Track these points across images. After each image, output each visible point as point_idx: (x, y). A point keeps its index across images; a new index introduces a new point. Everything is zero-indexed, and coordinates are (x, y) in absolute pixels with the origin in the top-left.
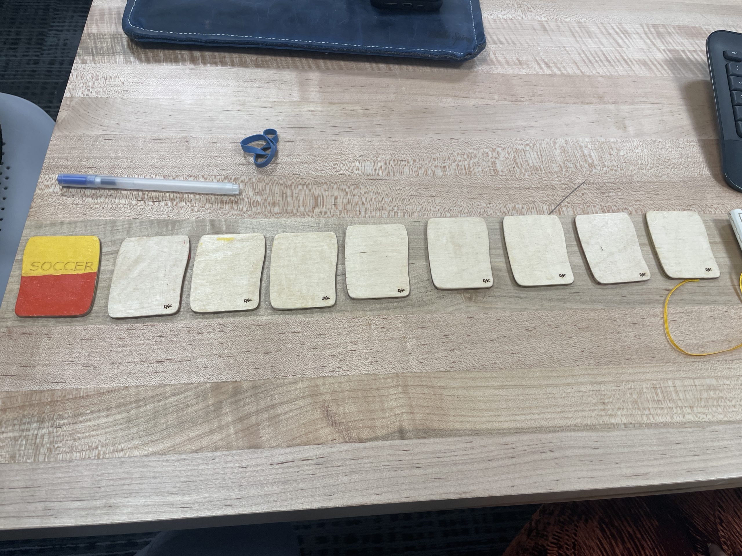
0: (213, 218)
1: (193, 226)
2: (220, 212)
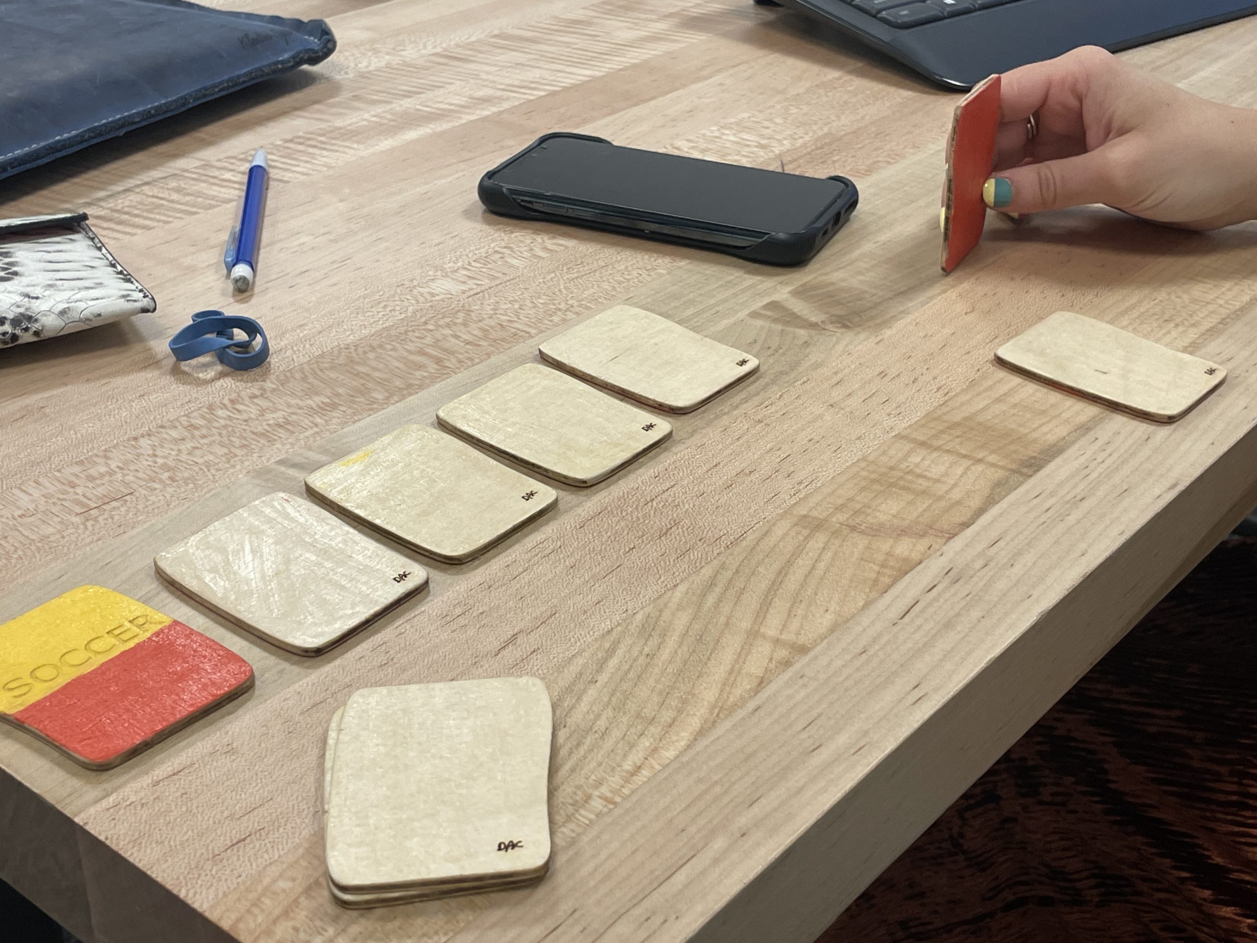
0: (279, 458)
2: (278, 446)
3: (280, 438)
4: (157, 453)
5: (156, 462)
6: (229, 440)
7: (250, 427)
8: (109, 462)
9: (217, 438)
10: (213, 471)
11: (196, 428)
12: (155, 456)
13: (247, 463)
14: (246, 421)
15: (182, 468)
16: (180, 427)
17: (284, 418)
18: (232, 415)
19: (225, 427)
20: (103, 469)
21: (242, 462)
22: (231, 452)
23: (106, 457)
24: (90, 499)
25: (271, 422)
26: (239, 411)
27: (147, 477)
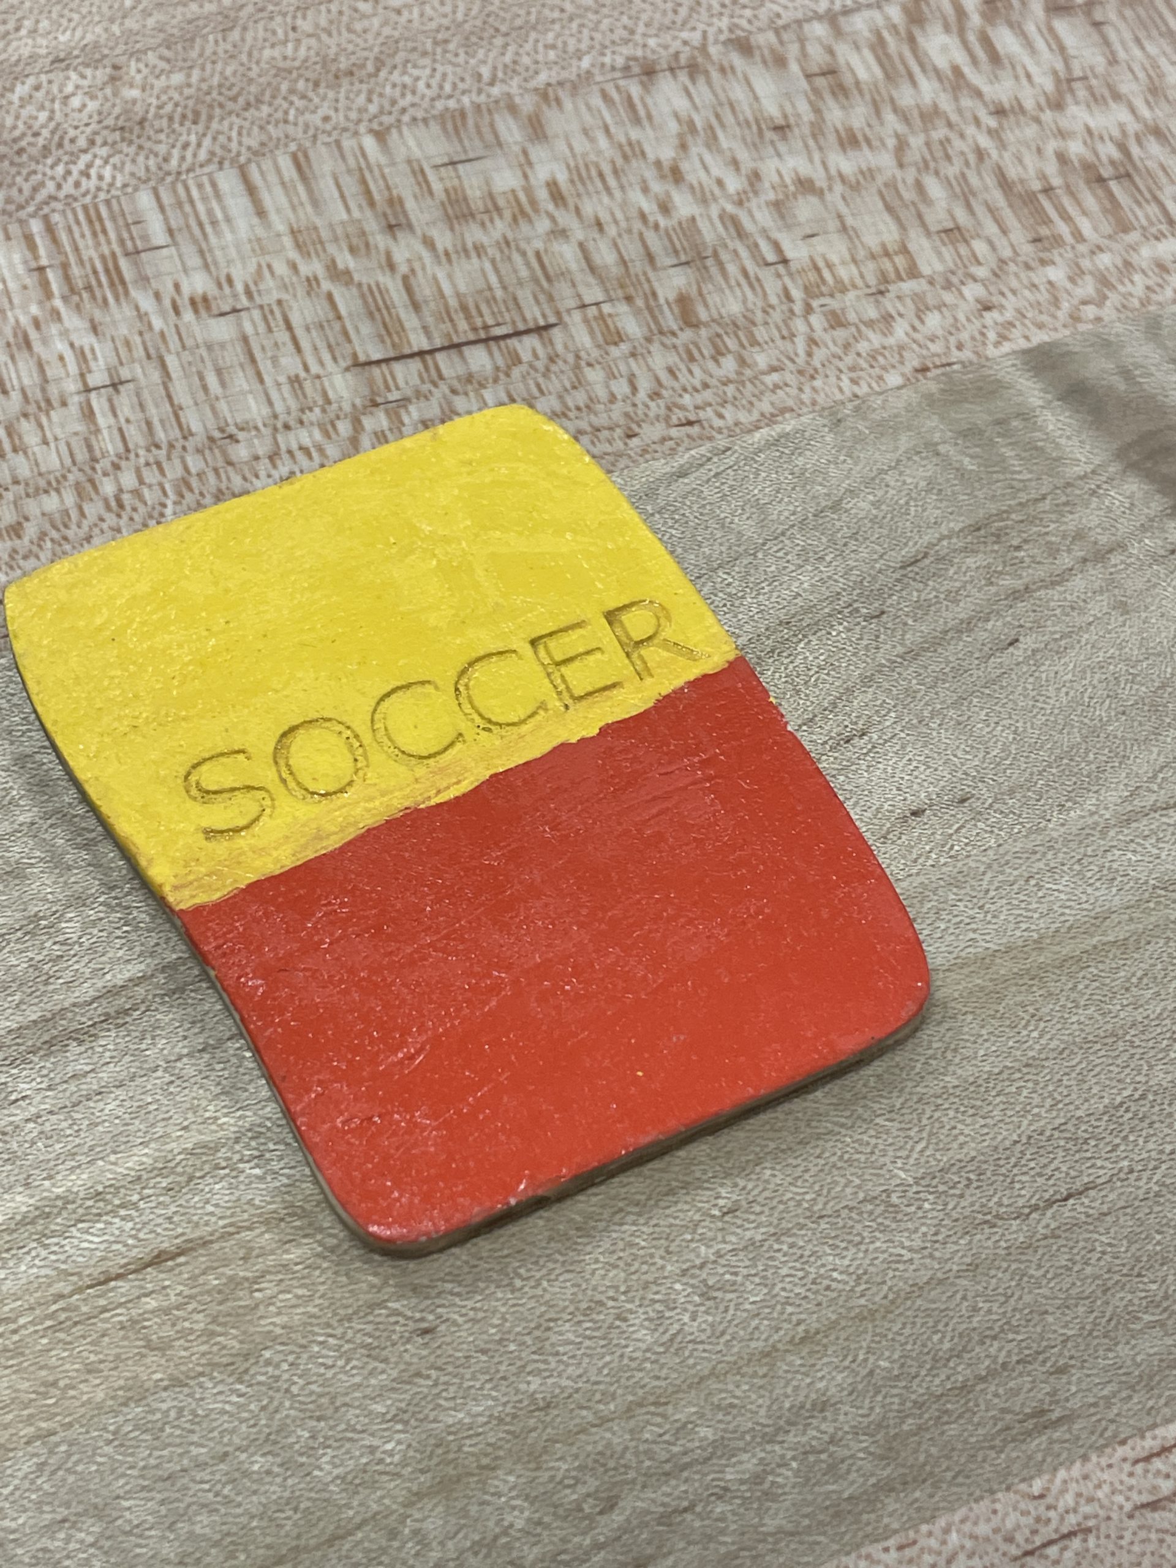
0: (1040, 337)
1: (931, 447)
2: (1057, 274)
3: (1079, 236)
4: (685, 166)
5: (665, 208)
6: (919, 187)
7: (1003, 145)
8: (537, 153)
9: (885, 160)
10: (817, 321)
11: (840, 91)
12: (676, 175)
13: (934, 321)
14: (1000, 112)
15: (732, 269)
16: (794, 67)
17: (1123, 148)
18: (967, 70)
19: (930, 116)
20: (506, 180)
21: (922, 309)
22: (904, 250)
23: (536, 129)
24: (416, 306)
25: (1076, 148)
26: (995, 58)
27: (616, 271)
